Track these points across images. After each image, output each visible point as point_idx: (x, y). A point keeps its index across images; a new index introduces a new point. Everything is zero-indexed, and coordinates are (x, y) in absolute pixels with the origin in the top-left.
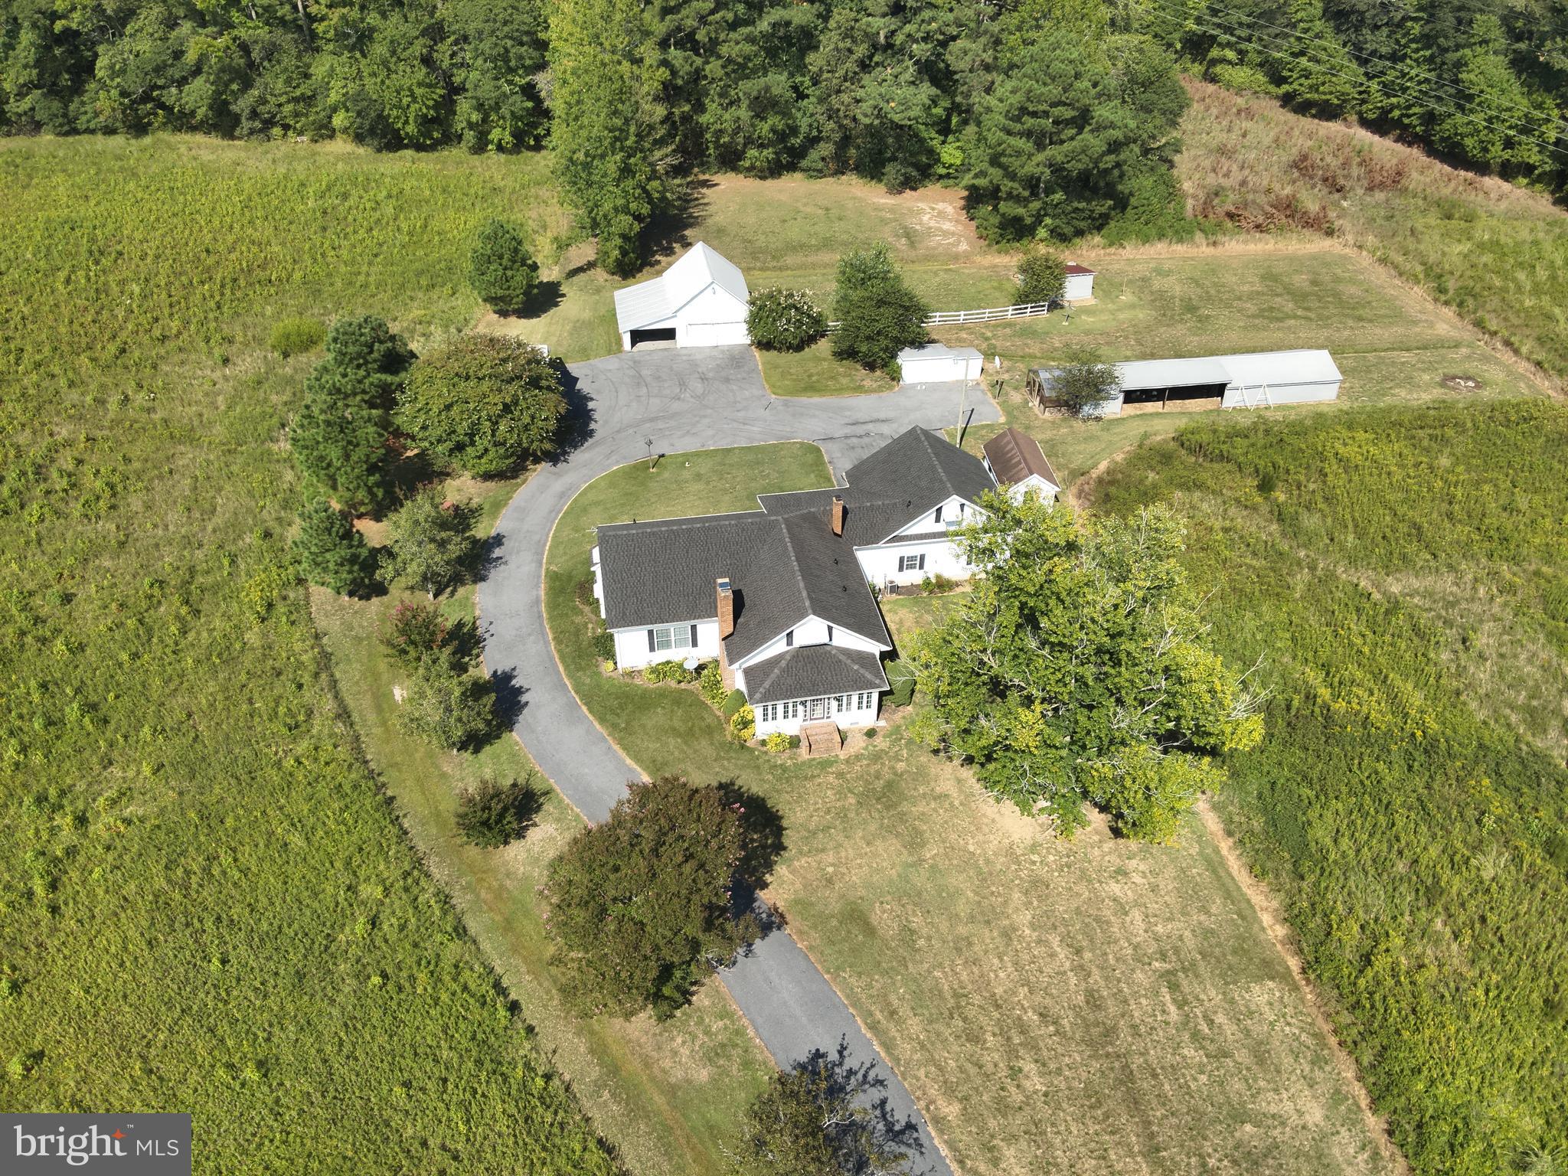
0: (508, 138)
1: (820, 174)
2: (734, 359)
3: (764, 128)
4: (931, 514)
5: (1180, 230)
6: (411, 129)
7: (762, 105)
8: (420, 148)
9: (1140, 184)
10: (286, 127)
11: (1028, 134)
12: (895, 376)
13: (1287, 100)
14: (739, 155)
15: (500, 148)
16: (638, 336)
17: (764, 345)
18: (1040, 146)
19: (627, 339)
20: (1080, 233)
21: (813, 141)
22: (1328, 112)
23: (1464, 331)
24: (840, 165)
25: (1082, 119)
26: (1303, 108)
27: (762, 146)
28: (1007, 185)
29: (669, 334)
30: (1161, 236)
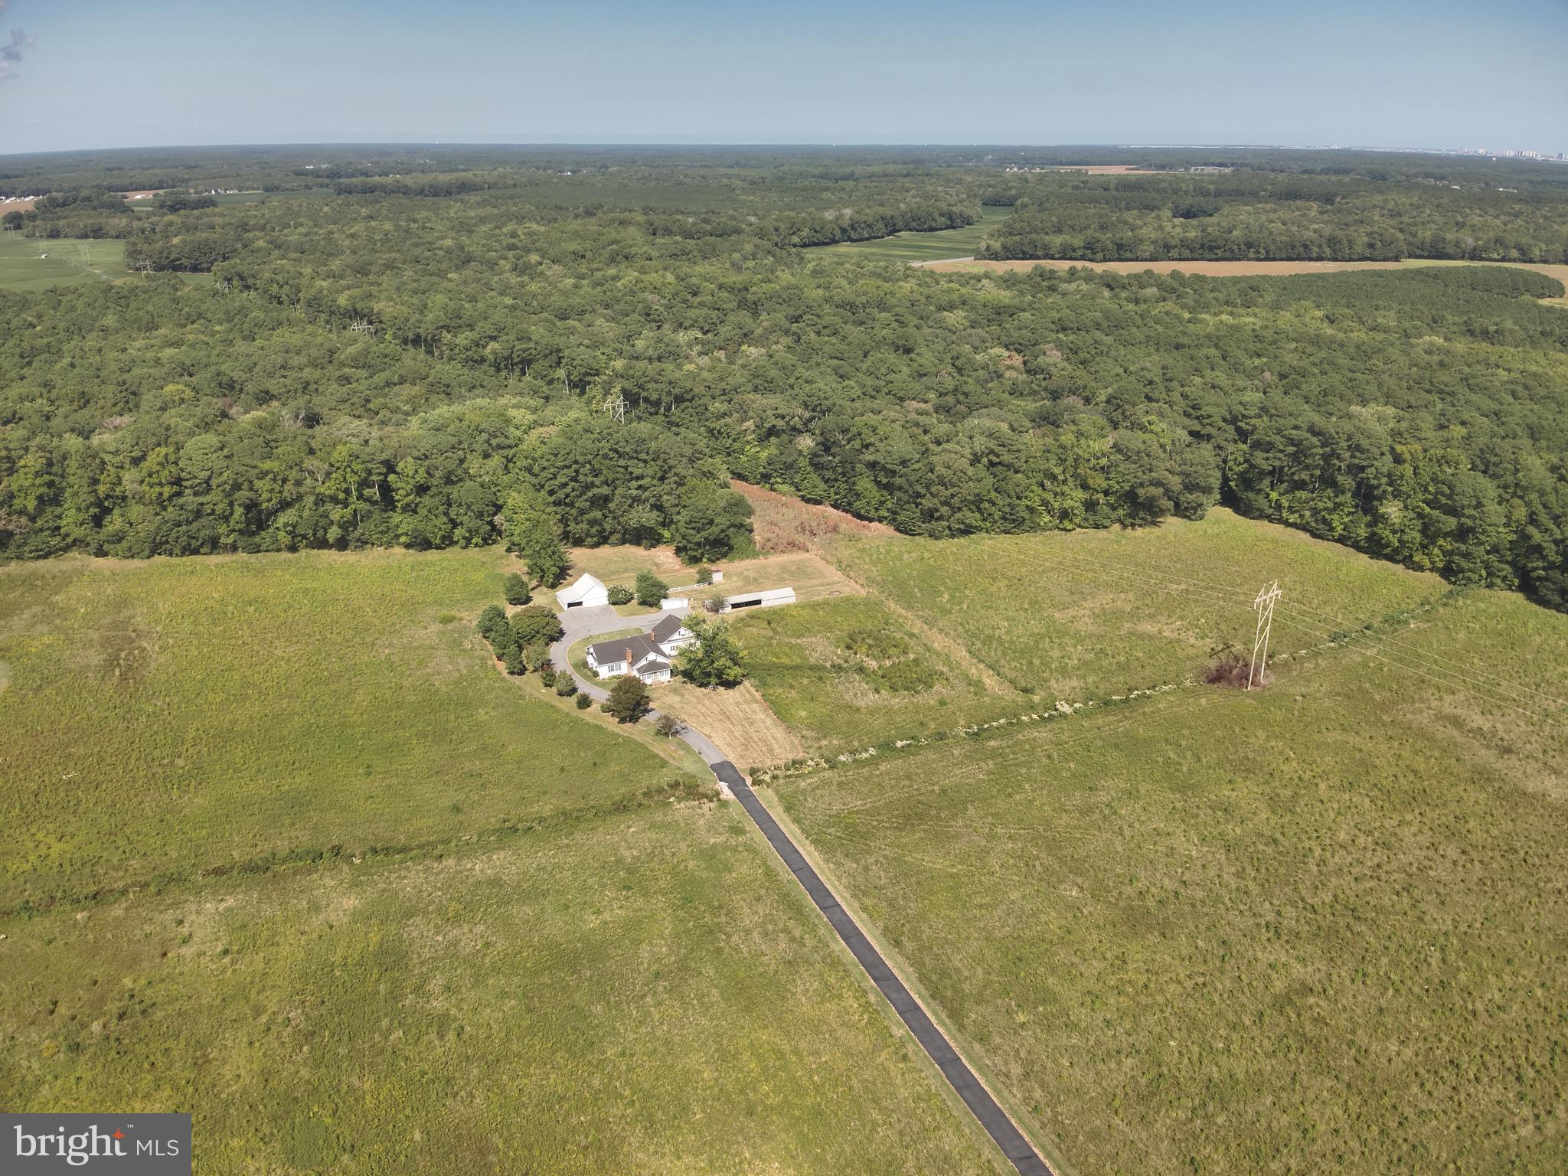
0: (480, 540)
1: (616, 545)
2: (604, 609)
3: (593, 531)
4: (677, 633)
5: (755, 555)
6: (438, 541)
7: (592, 523)
8: (438, 548)
9: (738, 540)
10: (373, 544)
11: (694, 528)
12: (661, 608)
13: (803, 498)
14: (584, 541)
15: (476, 545)
16: (570, 605)
17: (614, 604)
18: (699, 532)
19: (566, 607)
20: (718, 559)
21: (611, 533)
22: (818, 502)
23: (844, 578)
24: (623, 542)
25: (711, 522)
26: (808, 501)
27: (592, 537)
28: (689, 545)
29: (580, 604)
30: (748, 557)
